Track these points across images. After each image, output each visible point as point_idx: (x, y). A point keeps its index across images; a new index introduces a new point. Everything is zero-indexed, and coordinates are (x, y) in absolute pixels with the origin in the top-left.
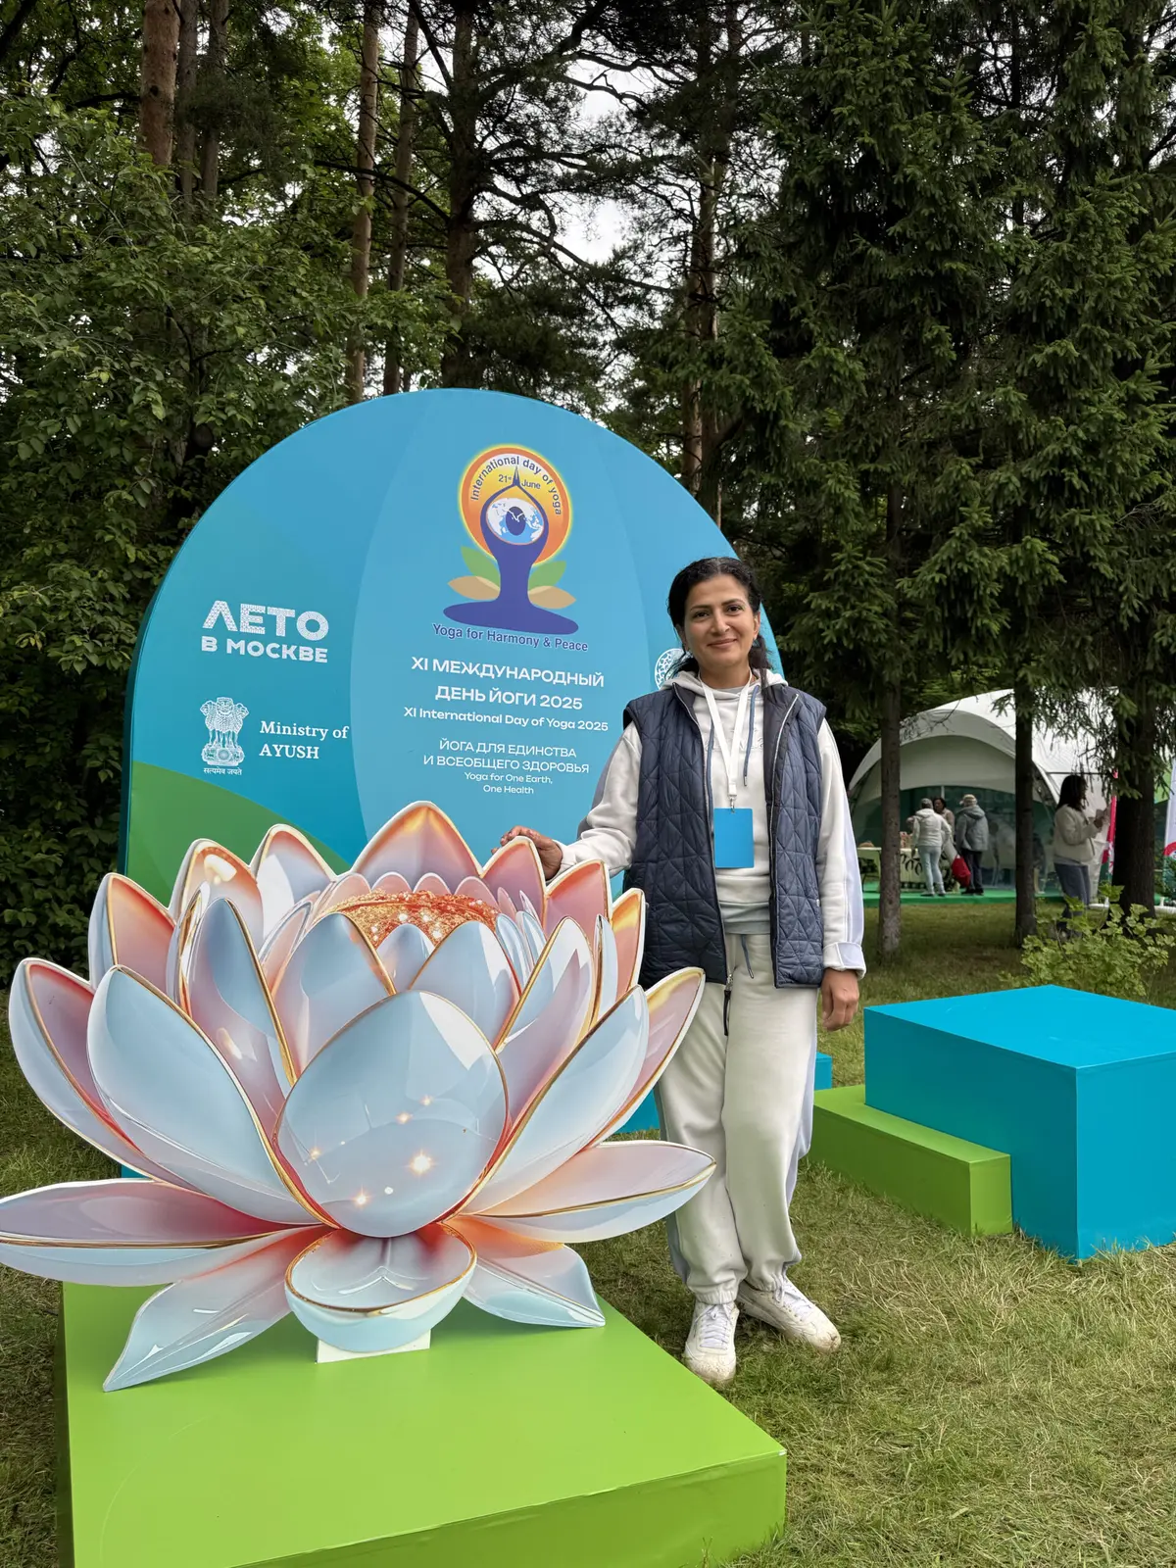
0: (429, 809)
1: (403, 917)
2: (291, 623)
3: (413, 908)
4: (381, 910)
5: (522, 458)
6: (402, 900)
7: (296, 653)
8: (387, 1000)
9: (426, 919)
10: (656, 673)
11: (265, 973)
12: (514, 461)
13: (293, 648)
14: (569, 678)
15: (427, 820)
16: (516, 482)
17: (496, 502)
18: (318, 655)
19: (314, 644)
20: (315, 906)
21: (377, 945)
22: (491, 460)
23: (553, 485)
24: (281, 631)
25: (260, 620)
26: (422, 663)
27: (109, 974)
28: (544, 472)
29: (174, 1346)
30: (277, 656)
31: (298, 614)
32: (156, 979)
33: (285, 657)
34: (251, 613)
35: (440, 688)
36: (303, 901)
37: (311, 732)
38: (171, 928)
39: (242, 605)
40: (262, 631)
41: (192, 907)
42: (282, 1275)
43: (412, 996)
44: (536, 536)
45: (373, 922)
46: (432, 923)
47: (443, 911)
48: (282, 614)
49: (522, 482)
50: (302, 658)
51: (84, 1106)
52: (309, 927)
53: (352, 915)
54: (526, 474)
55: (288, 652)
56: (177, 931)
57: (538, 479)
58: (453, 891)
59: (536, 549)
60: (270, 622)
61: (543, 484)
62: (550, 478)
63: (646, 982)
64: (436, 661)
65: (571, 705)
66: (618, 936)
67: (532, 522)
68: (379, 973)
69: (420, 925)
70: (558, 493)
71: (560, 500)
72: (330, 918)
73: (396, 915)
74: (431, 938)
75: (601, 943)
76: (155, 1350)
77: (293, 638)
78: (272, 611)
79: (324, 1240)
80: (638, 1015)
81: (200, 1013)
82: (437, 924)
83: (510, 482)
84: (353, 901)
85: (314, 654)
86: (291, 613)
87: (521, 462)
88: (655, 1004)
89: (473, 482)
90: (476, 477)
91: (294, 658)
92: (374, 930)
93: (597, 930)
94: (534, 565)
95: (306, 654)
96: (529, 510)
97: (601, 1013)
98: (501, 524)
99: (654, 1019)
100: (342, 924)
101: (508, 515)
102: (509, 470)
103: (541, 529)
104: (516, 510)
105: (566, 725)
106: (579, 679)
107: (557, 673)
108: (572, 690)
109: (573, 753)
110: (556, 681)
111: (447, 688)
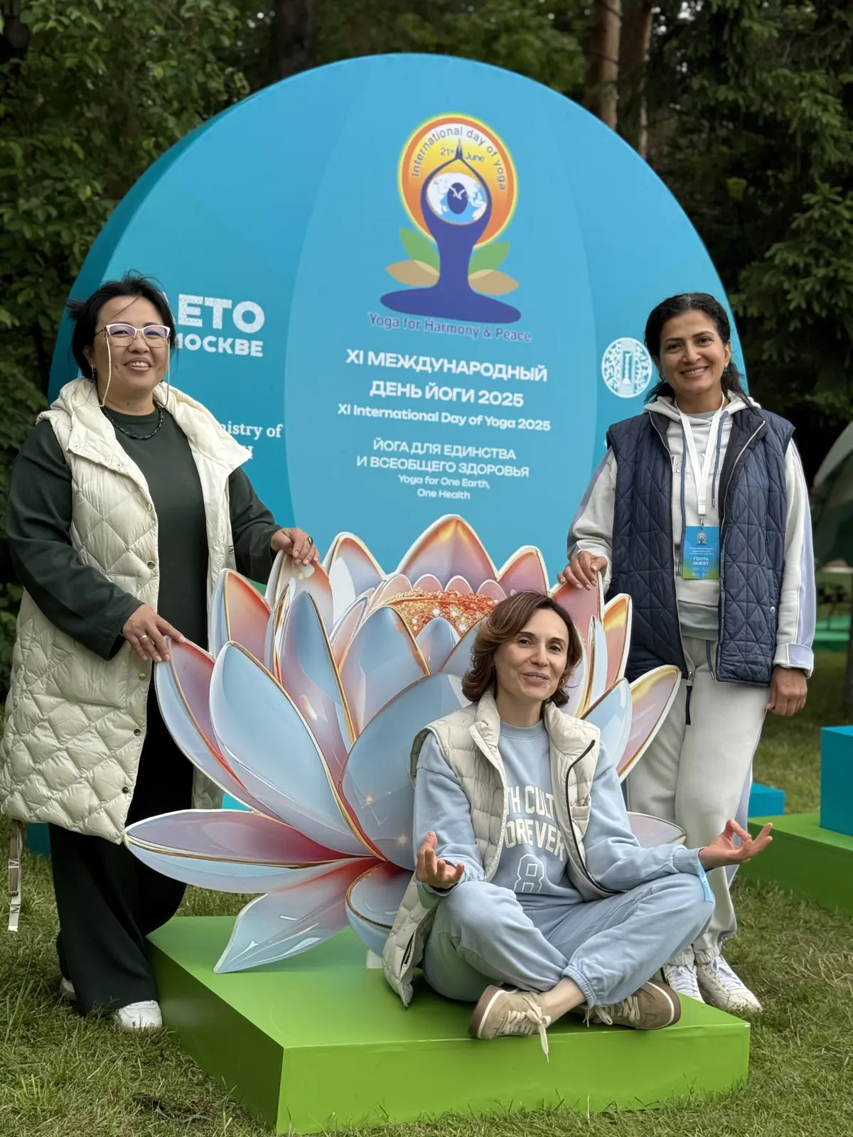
0: (458, 521)
1: (436, 612)
2: (227, 314)
3: (444, 604)
4: (419, 605)
5: (466, 128)
6: (436, 597)
7: (232, 346)
8: (423, 680)
9: (454, 614)
10: (603, 366)
11: (334, 653)
12: (457, 132)
13: (230, 340)
14: (510, 372)
15: (456, 530)
16: (459, 155)
17: (437, 178)
18: (254, 349)
19: (249, 337)
20: (370, 600)
21: (416, 634)
22: (433, 131)
23: (498, 157)
24: (217, 323)
25: (197, 311)
26: (358, 356)
27: (225, 648)
28: (488, 143)
29: (266, 943)
30: (213, 350)
31: (234, 305)
32: (258, 653)
33: (221, 350)
34: (190, 305)
35: (375, 383)
36: (362, 596)
37: (245, 430)
38: (268, 614)
39: (181, 296)
40: (198, 323)
41: (283, 597)
42: (343, 895)
43: (441, 677)
44: (478, 215)
45: (413, 615)
46: (459, 618)
47: (467, 608)
48: (218, 305)
49: (465, 155)
50: (237, 352)
51: (206, 750)
52: (366, 617)
53: (397, 608)
54: (470, 147)
55: (224, 345)
56: (273, 615)
57: (482, 151)
58: (475, 592)
59: (478, 229)
60: (207, 313)
61: (487, 156)
62: (495, 150)
63: (631, 675)
64: (371, 354)
65: (512, 401)
66: (609, 635)
67: (475, 199)
68: (417, 657)
69: (449, 619)
70: (503, 166)
71: (505, 174)
72: (380, 612)
73: (430, 610)
74: (457, 630)
75: (594, 640)
76: (253, 945)
77: (229, 330)
78: (209, 302)
79: (375, 870)
80: (623, 704)
81: (288, 682)
82: (463, 619)
83: (453, 156)
84: (399, 597)
85: (250, 348)
86: (228, 304)
87: (465, 131)
88: (638, 695)
89: (414, 157)
90: (417, 151)
91: (229, 351)
92: (414, 621)
93: (591, 629)
94: (476, 247)
95: (242, 348)
96: (471, 186)
97: (592, 702)
98: (442, 203)
99: (637, 707)
100: (391, 616)
101: (450, 193)
102: (451, 142)
103: (484, 207)
104: (458, 187)
105: (505, 424)
106: (520, 373)
107: (498, 366)
108: (513, 385)
109: (512, 455)
110: (496, 375)
111: (382, 383)
